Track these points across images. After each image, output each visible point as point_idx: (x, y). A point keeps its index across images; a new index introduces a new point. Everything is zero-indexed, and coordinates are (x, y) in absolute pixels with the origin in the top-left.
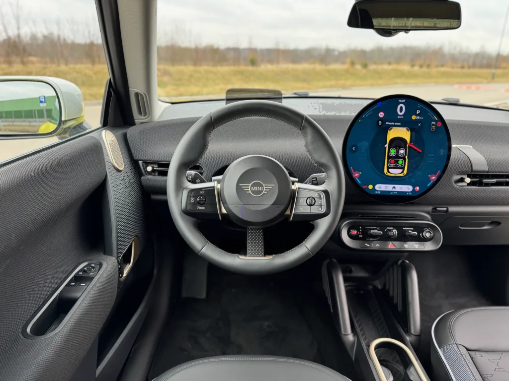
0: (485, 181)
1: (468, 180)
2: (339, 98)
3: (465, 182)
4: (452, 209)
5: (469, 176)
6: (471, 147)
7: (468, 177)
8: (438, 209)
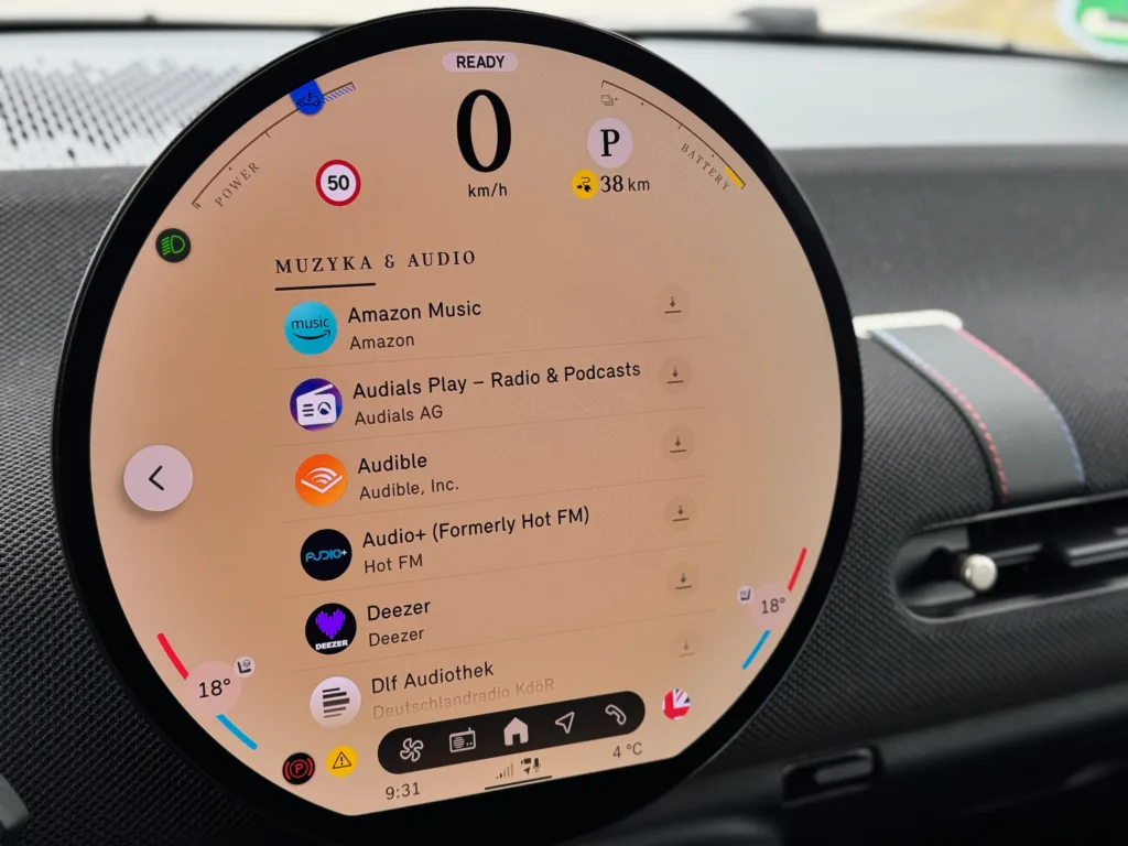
0: (1082, 553)
1: (982, 569)
2: (149, 25)
3: (968, 584)
4: (904, 750)
5: (982, 540)
6: (952, 321)
7: (978, 547)
8: (823, 776)
